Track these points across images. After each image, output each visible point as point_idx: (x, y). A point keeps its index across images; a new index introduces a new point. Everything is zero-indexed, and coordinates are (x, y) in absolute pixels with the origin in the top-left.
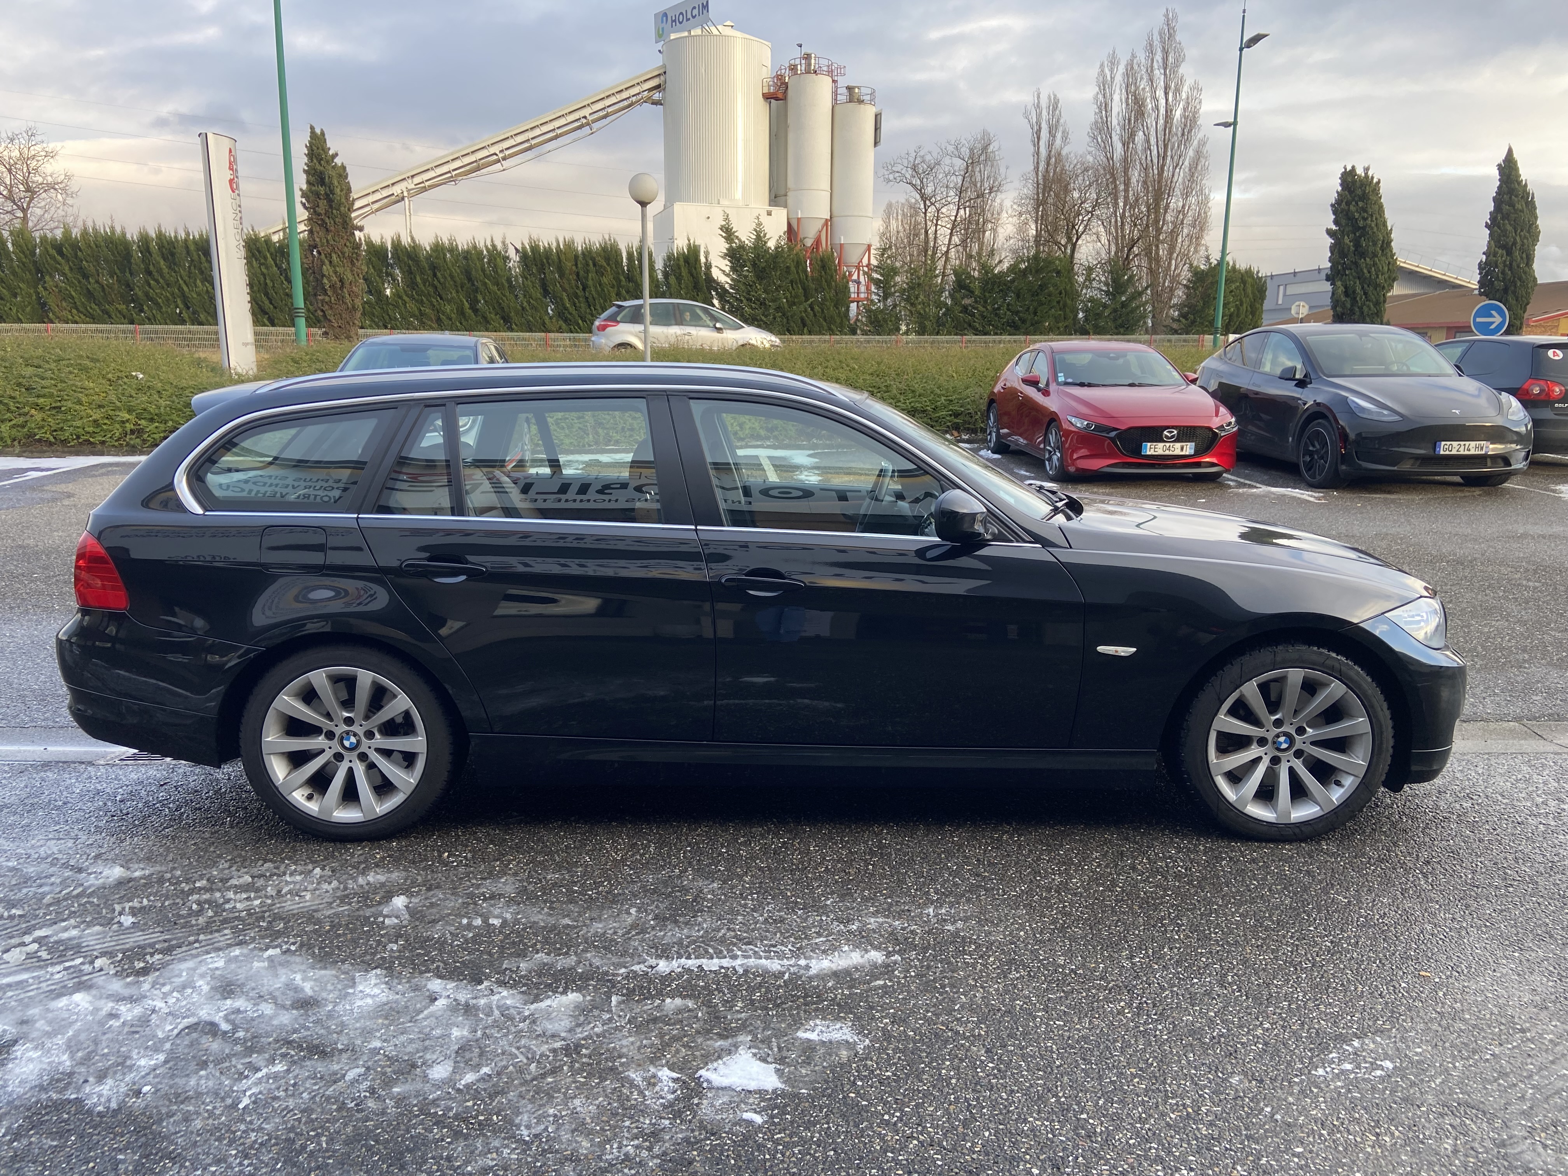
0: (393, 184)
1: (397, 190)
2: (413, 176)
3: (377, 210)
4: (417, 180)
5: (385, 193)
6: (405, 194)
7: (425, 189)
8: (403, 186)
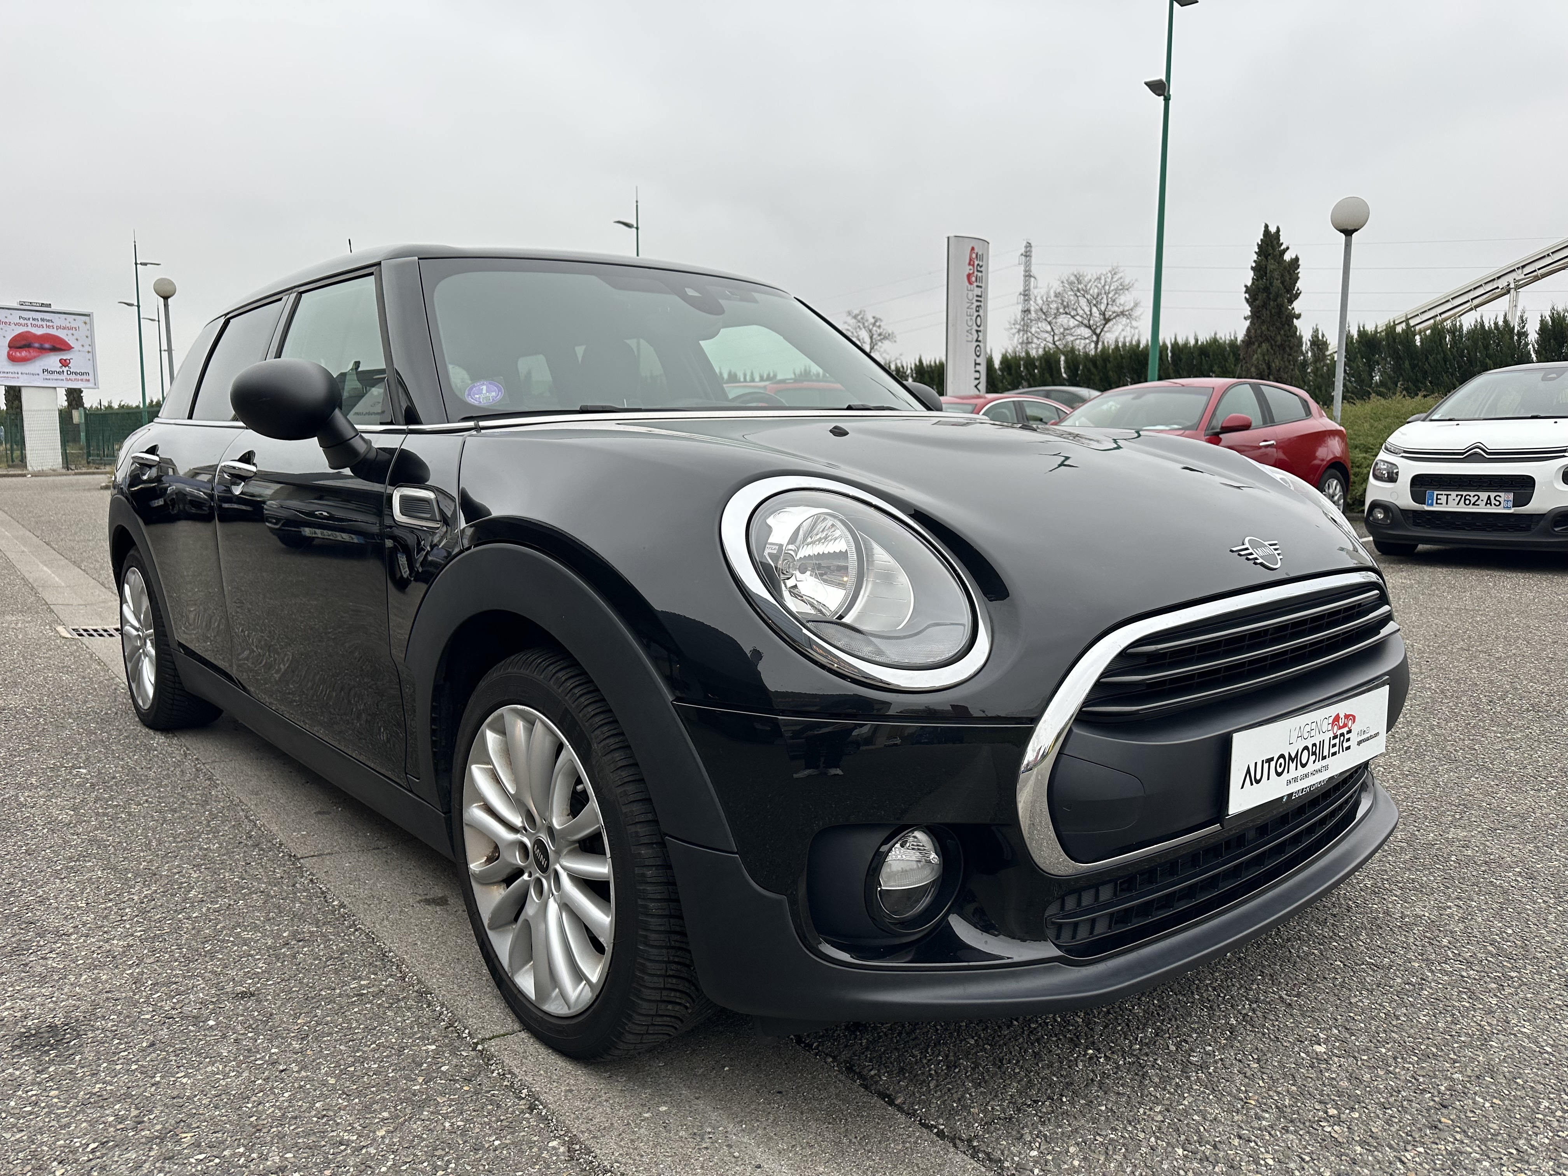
0: (1499, 278)
1: (1502, 283)
2: (1523, 267)
3: (1477, 307)
4: (1527, 270)
5: (1489, 287)
6: (1512, 286)
7: (1537, 278)
8: (1510, 278)
